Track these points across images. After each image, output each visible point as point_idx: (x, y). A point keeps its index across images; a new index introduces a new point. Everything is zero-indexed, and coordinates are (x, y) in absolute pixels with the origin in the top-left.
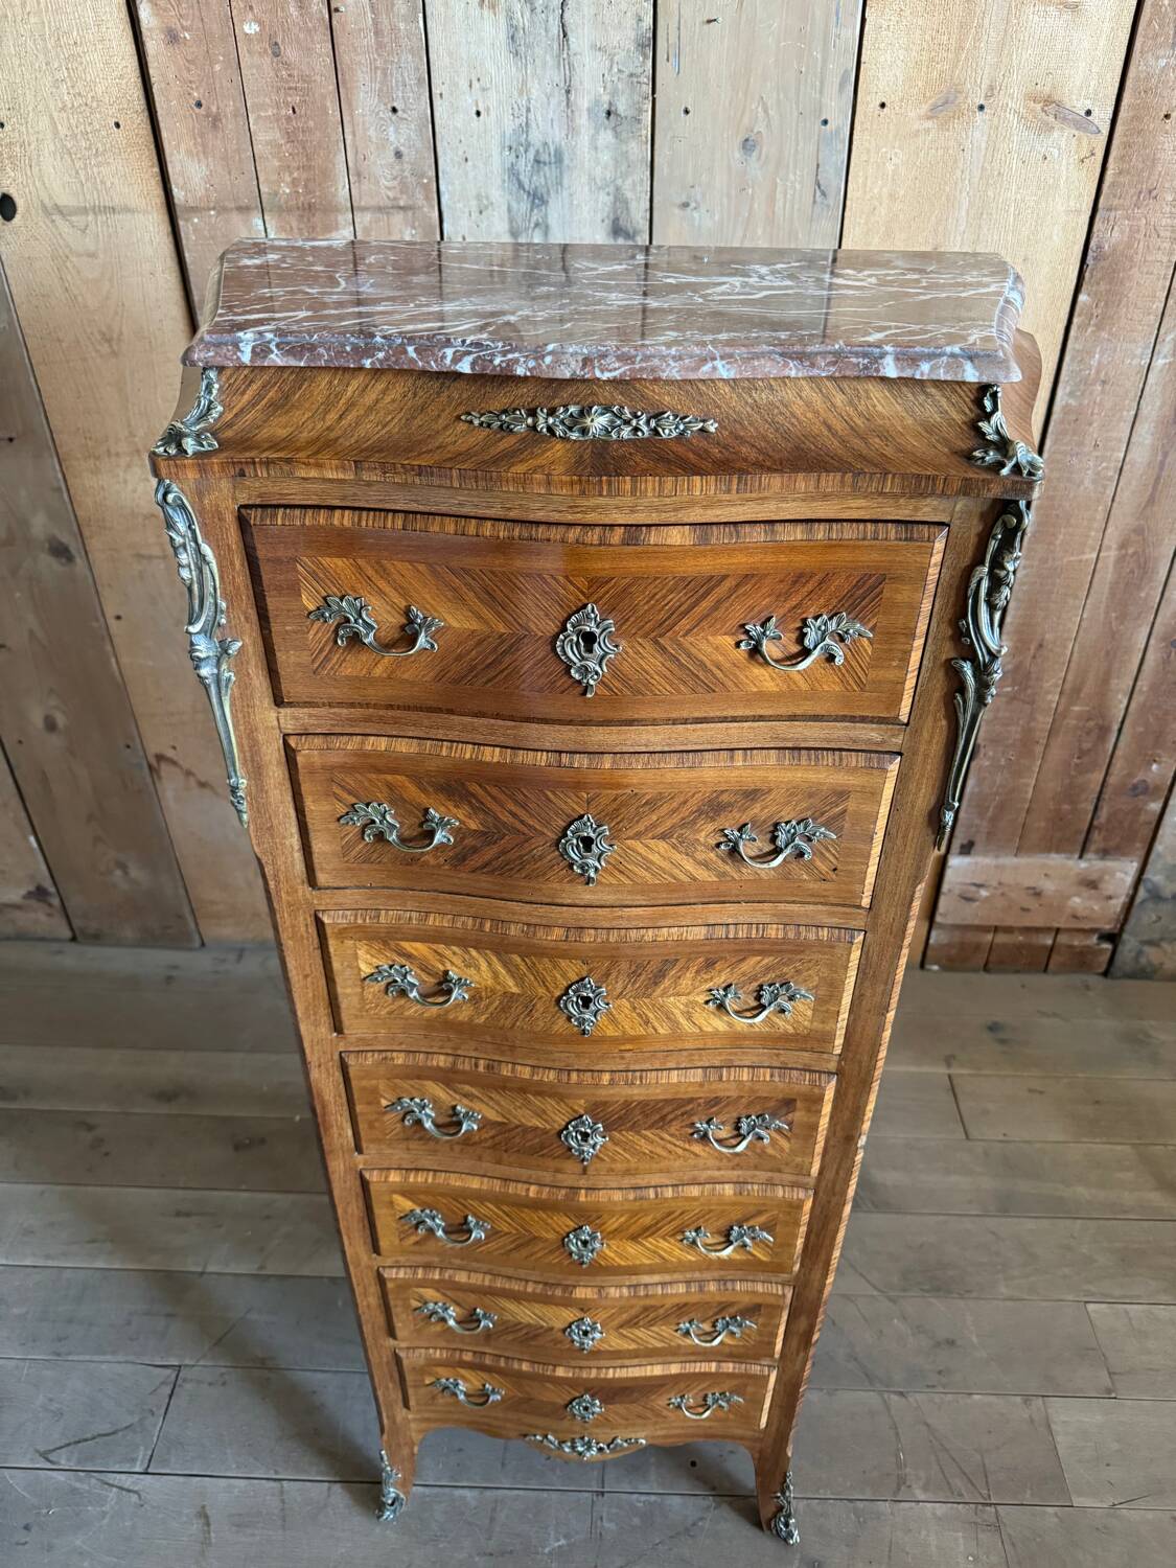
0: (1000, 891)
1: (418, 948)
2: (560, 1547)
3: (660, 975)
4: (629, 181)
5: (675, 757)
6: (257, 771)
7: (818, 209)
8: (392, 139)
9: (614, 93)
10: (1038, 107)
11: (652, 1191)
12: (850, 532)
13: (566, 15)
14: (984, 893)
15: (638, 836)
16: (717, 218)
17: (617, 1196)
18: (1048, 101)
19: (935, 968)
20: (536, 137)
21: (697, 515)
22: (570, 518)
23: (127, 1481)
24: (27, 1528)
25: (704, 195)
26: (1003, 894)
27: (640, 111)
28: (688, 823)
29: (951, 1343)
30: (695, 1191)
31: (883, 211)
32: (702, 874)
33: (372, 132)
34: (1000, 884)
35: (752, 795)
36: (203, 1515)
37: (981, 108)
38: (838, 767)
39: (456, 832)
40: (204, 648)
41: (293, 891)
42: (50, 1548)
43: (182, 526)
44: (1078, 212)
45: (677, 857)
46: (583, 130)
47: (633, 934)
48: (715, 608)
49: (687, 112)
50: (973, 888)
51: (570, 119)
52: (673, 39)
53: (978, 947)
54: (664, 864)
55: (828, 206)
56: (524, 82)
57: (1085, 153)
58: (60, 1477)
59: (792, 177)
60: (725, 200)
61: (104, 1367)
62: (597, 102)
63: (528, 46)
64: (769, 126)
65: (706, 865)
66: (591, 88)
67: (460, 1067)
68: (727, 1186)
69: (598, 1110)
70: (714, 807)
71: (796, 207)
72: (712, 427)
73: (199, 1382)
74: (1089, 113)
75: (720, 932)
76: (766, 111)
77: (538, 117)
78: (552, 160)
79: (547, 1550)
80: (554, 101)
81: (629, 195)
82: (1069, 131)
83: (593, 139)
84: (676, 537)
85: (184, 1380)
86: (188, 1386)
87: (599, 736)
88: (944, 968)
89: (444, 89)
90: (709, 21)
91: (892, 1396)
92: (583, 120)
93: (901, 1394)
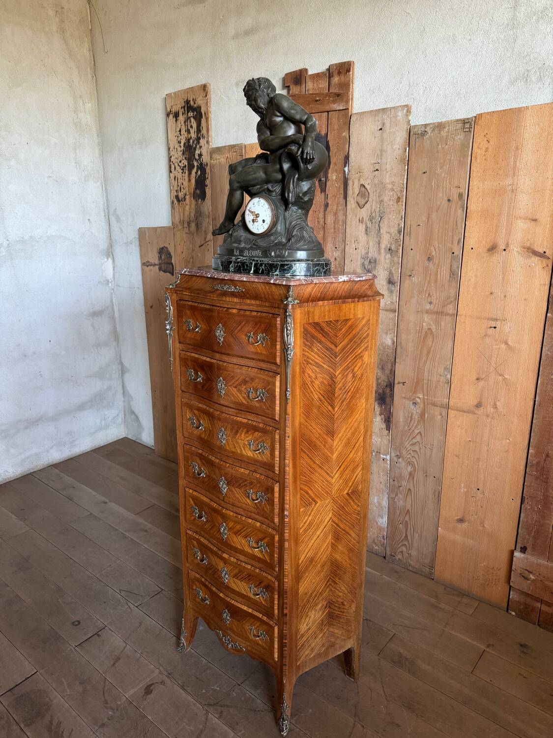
0: (540, 579)
1: (196, 412)
2: (216, 689)
3: (237, 432)
4: (394, 268)
5: (237, 366)
6: (175, 359)
7: (451, 279)
8: (335, 254)
9: (391, 244)
10: (526, 250)
11: (240, 516)
12: (264, 314)
13: (380, 224)
14: (532, 577)
15: (231, 386)
16: (420, 279)
17: (232, 514)
18: (529, 248)
19: (513, 613)
20: (370, 255)
21: (238, 307)
22: (218, 305)
23: (131, 606)
24: (105, 602)
25: (415, 273)
26: (541, 581)
27: (398, 249)
28: (240, 385)
29: (398, 725)
30: (250, 521)
31: (473, 280)
32: (244, 402)
33: (330, 254)
34: (539, 574)
35: (252, 379)
36: (140, 624)
37: (505, 250)
38: (267, 375)
39: (202, 379)
40: (168, 327)
41: (178, 391)
42: (105, 609)
43: (168, 302)
44: (545, 285)
45: (239, 394)
46: (382, 254)
47: (232, 417)
48: (241, 329)
49: (412, 249)
50: (526, 572)
51: (379, 251)
52: (409, 230)
53: (533, 609)
54: (236, 396)
55: (455, 278)
56: (368, 241)
57: (545, 265)
58: (119, 596)
59: (443, 269)
60: (422, 275)
61: (147, 580)
62: (387, 246)
63: (370, 232)
64: (436, 254)
65: (244, 398)
66: (385, 242)
67: (203, 454)
68: (258, 523)
69: (226, 475)
70: (245, 382)
71: (444, 278)
72: (244, 290)
73: (165, 596)
74: (545, 252)
75: (250, 422)
76: (435, 250)
77: (371, 250)
78: (373, 262)
79: (212, 688)
80: (375, 246)
81: (394, 272)
82: (537, 258)
83: (385, 256)
84: (235, 311)
85: (162, 593)
86: (161, 595)
87: (225, 358)
88: (517, 615)
89: (348, 243)
90: (419, 225)
91: (359, 725)
92: (382, 251)
93: (363, 726)
